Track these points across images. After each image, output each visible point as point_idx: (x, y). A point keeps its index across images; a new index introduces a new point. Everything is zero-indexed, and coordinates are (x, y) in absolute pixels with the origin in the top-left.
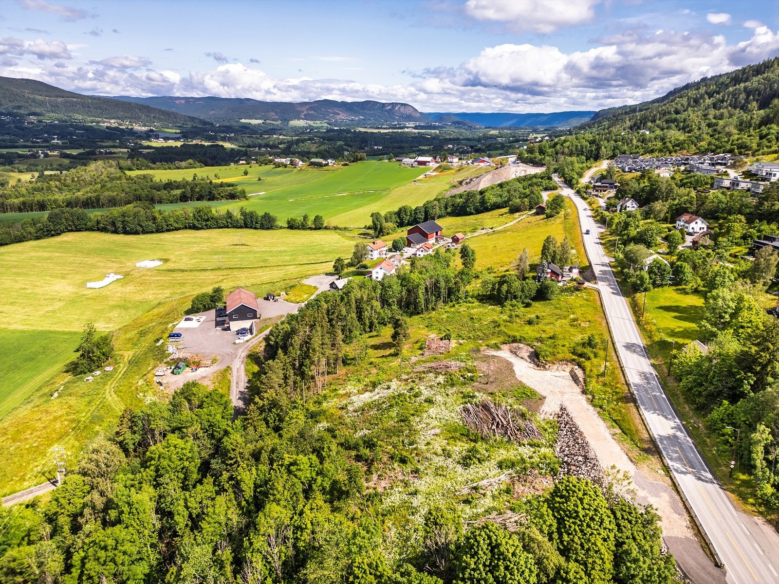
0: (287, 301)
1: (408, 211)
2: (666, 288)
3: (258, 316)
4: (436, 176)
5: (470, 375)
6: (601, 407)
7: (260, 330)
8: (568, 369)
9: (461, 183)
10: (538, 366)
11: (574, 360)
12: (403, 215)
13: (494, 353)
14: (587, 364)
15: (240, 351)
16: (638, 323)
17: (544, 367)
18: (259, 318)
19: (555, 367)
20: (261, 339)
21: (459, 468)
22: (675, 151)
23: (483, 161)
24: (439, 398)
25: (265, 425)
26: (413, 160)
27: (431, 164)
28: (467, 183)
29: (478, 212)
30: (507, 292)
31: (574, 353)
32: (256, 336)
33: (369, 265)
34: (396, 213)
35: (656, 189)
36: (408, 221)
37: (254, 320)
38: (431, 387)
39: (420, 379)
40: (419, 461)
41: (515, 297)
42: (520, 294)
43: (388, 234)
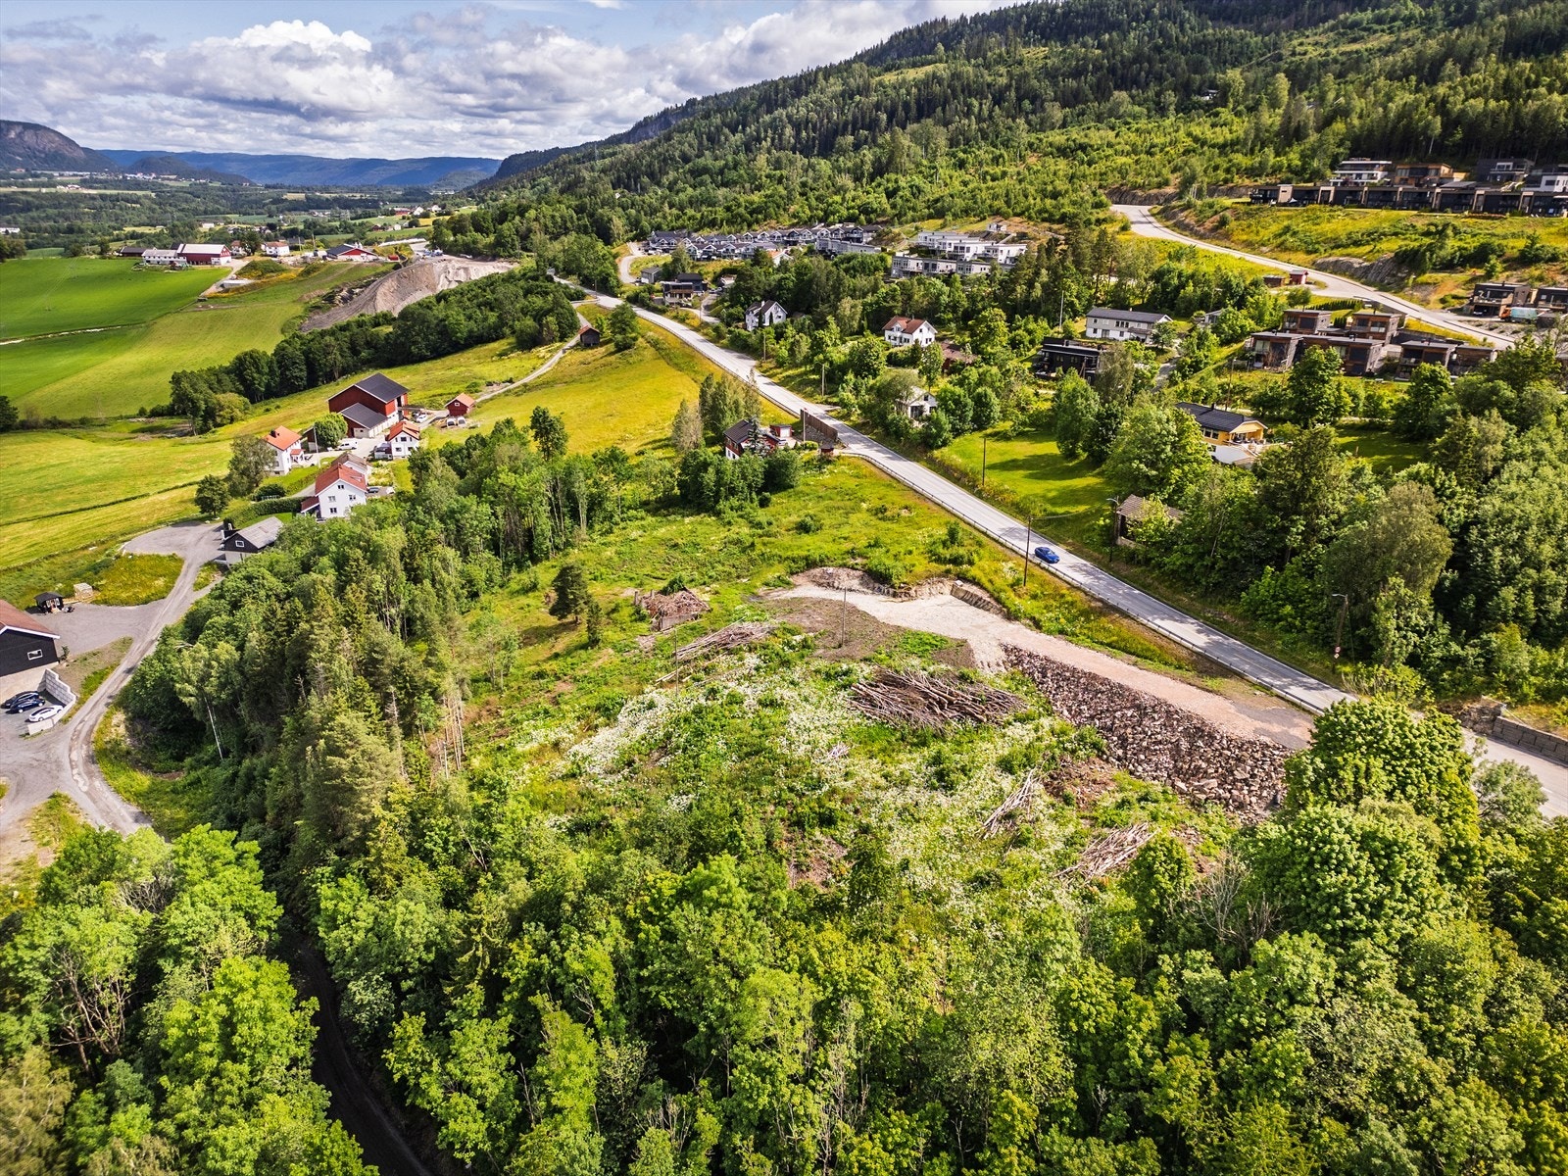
0: (105, 602)
1: (263, 362)
2: (968, 435)
3: (59, 653)
4: (252, 287)
5: (798, 638)
6: (1062, 632)
7: (84, 686)
8: (947, 589)
9: (330, 299)
10: (895, 595)
11: (948, 572)
12: (251, 373)
13: (789, 594)
14: (974, 572)
15: (61, 749)
16: (979, 495)
17: (907, 594)
18: (64, 658)
19: (926, 589)
20: (102, 708)
21: (940, 797)
22: (757, 221)
23: (358, 252)
24: (785, 693)
25: (424, 866)
26: (172, 253)
27: (223, 261)
28: (344, 300)
29: (438, 353)
30: (719, 483)
31: (939, 560)
32: (81, 702)
33: (285, 486)
34: (228, 371)
35: (811, 281)
36: (268, 386)
37: (49, 667)
38: (748, 677)
39: (706, 670)
40: (856, 811)
41: (732, 492)
42: (741, 483)
43: (232, 420)
